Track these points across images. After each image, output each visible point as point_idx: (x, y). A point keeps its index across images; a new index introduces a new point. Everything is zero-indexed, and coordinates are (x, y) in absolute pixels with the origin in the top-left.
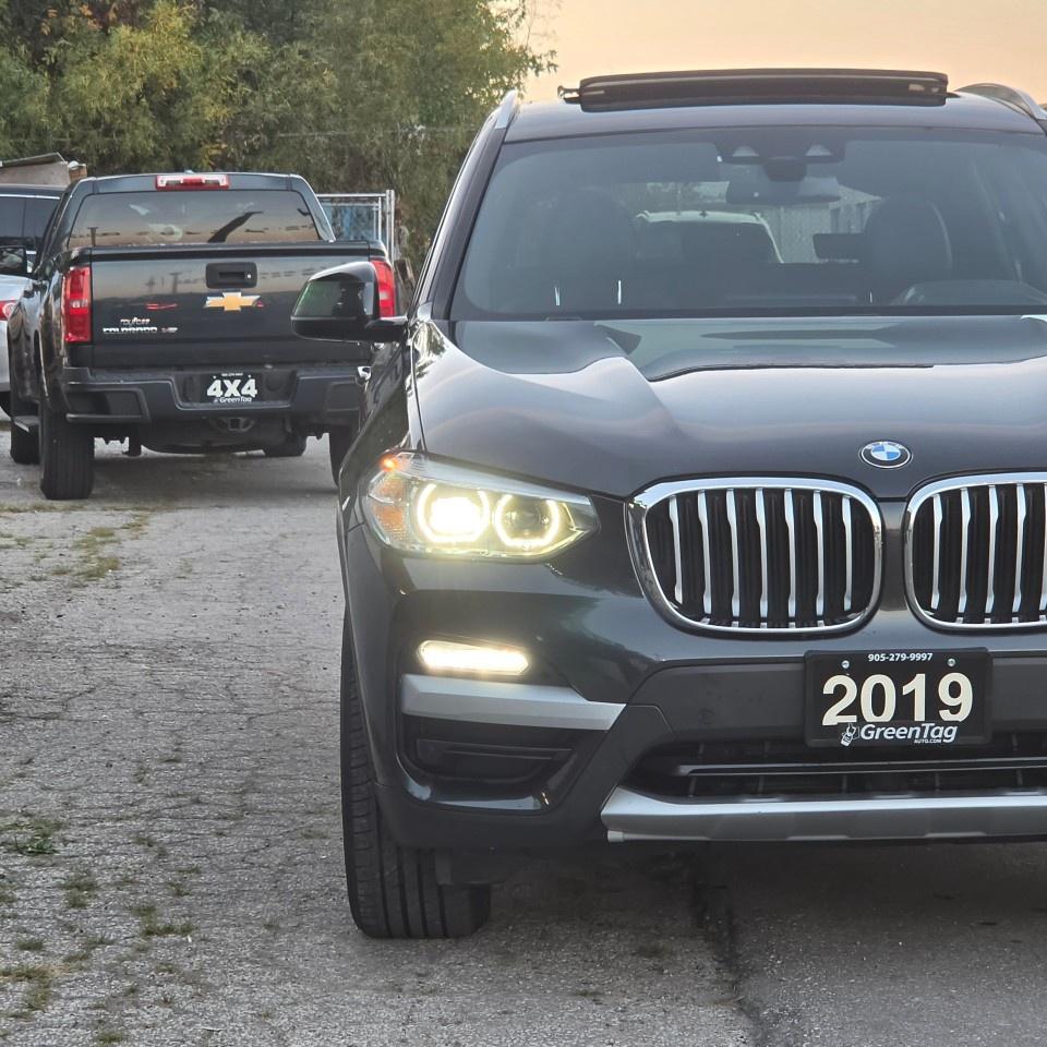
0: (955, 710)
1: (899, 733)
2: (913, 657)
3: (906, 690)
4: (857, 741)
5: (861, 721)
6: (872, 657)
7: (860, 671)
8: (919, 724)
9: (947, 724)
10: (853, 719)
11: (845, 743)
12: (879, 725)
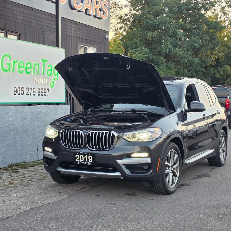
0: (90, 160)
1: (84, 163)
2: (85, 153)
3: (85, 157)
4: (79, 163)
5: (80, 161)
6: (80, 153)
7: (80, 154)
8: (86, 162)
9: (90, 162)
10: (79, 160)
11: (78, 163)
12: (82, 161)
